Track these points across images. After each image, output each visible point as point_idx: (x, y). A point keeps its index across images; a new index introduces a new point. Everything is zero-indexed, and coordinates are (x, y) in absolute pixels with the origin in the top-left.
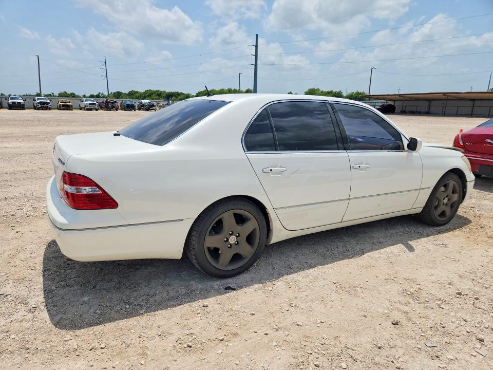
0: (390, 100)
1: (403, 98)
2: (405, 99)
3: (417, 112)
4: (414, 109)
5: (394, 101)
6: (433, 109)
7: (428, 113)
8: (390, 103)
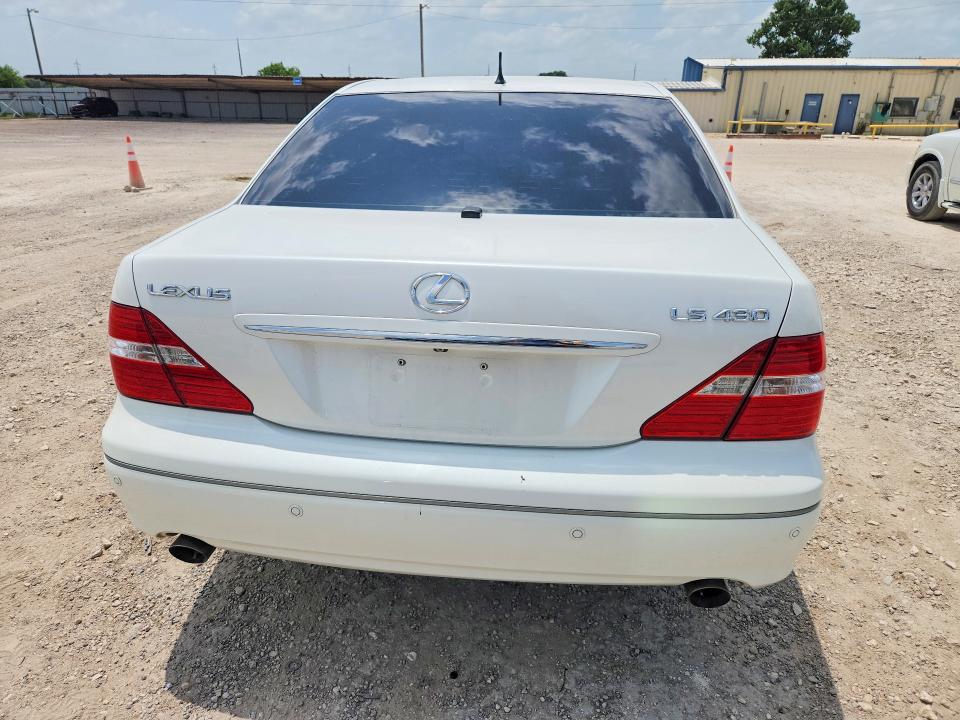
0: (97, 88)
1: (129, 83)
2: (136, 85)
3: (164, 113)
4: (154, 107)
5: (107, 89)
6: (192, 109)
7: (185, 116)
8: (100, 94)
